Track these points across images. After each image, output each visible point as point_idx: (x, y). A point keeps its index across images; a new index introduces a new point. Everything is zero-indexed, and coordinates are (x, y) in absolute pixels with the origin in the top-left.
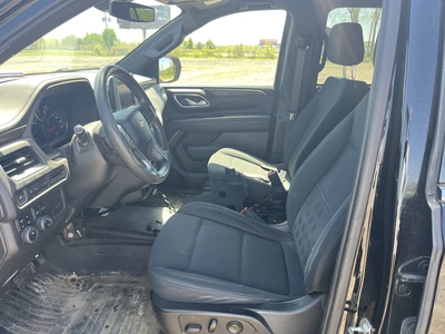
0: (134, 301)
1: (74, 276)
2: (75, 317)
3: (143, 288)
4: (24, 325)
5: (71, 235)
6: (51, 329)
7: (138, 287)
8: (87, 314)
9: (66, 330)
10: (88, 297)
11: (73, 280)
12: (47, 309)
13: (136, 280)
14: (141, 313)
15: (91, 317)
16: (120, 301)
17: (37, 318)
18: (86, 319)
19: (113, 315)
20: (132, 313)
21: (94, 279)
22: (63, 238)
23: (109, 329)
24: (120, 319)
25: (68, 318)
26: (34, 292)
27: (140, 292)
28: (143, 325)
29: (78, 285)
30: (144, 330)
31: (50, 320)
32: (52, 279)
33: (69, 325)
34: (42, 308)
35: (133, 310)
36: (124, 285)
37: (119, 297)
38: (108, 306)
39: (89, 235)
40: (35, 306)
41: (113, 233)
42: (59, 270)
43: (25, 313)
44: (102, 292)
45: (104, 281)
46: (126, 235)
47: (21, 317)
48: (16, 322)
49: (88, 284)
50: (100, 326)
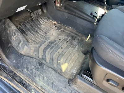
0: (75, 42)
1: (55, 22)
2: (52, 38)
3: (80, 39)
4: (33, 34)
5: (58, 5)
6: (42, 39)
7: (78, 37)
8: (56, 39)
9: (47, 42)
10: (58, 33)
11: (55, 24)
12: (43, 31)
13: (78, 34)
14: (76, 49)
15: (57, 41)
16: (70, 40)
17: (38, 33)
18: (55, 41)
19: (65, 45)
20: (73, 47)
21: (62, 27)
22: (55, 5)
23: (63, 49)
24: (67, 47)
25: (49, 38)
26: (40, 23)
27: (78, 40)
28: (76, 55)
29: (56, 27)
30: (76, 56)
31: (42, 36)
32: (48, 20)
33: (49, 41)
34: (41, 30)
35: (74, 46)
36: (73, 34)
37: (70, 38)
38: (65, 40)
39: (65, 8)
40: (39, 28)
41: (75, 11)
42: (51, 18)
43: (35, 29)
44: (64, 33)
45: (65, 29)
46: (80, 13)
47: (33, 30)
48: (30, 31)
49: (60, 28)
50: (60, 46)
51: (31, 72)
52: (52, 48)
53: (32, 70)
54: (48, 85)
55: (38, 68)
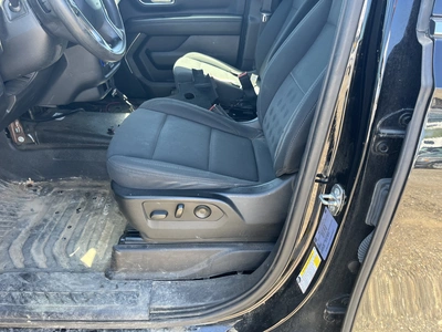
0: (98, 203)
1: (30, 181)
2: (33, 220)
3: (108, 192)
5: (21, 139)
6: (7, 231)
7: (102, 191)
8: (47, 216)
9: (23, 232)
10: (47, 201)
11: (30, 186)
13: (99, 184)
14: (105, 214)
15: (51, 219)
16: (83, 204)
18: (45, 220)
19: (75, 217)
20: (96, 214)
21: (53, 184)
22: (12, 142)
23: (72, 229)
24: (83, 219)
25: (25, 221)
27: (104, 195)
28: (109, 224)
29: (35, 191)
30: (110, 228)
31: (5, 223)
32: (5, 185)
35: (98, 211)
36: (87, 190)
37: (82, 200)
38: (70, 208)
39: (42, 139)
41: (70, 137)
42: (12, 175)
44: (63, 196)
45: (63, 186)
49: (46, 190)
50: (62, 226)
51: (10, 299)
52: (43, 237)
53: (10, 294)
54: (63, 302)
55: (24, 285)
